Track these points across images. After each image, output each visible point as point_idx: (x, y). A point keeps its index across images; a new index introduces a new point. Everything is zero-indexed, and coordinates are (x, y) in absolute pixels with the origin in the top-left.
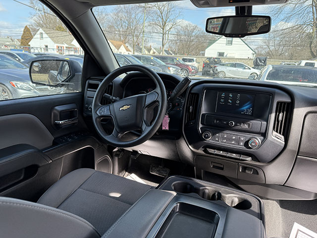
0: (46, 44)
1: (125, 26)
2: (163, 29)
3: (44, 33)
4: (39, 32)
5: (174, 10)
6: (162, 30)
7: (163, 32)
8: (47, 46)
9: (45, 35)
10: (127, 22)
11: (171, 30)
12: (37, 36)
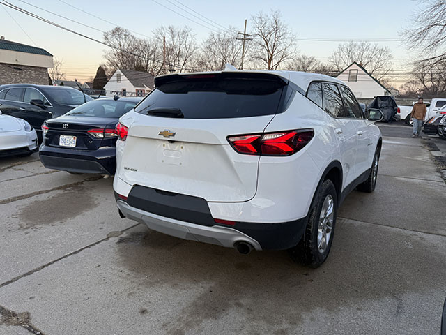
0: (124, 88)
1: (220, 61)
2: (269, 63)
3: (122, 74)
4: (115, 74)
5: (284, 38)
6: (267, 64)
7: (269, 67)
8: (124, 90)
9: (123, 77)
10: (222, 57)
11: (280, 63)
12: (114, 78)
